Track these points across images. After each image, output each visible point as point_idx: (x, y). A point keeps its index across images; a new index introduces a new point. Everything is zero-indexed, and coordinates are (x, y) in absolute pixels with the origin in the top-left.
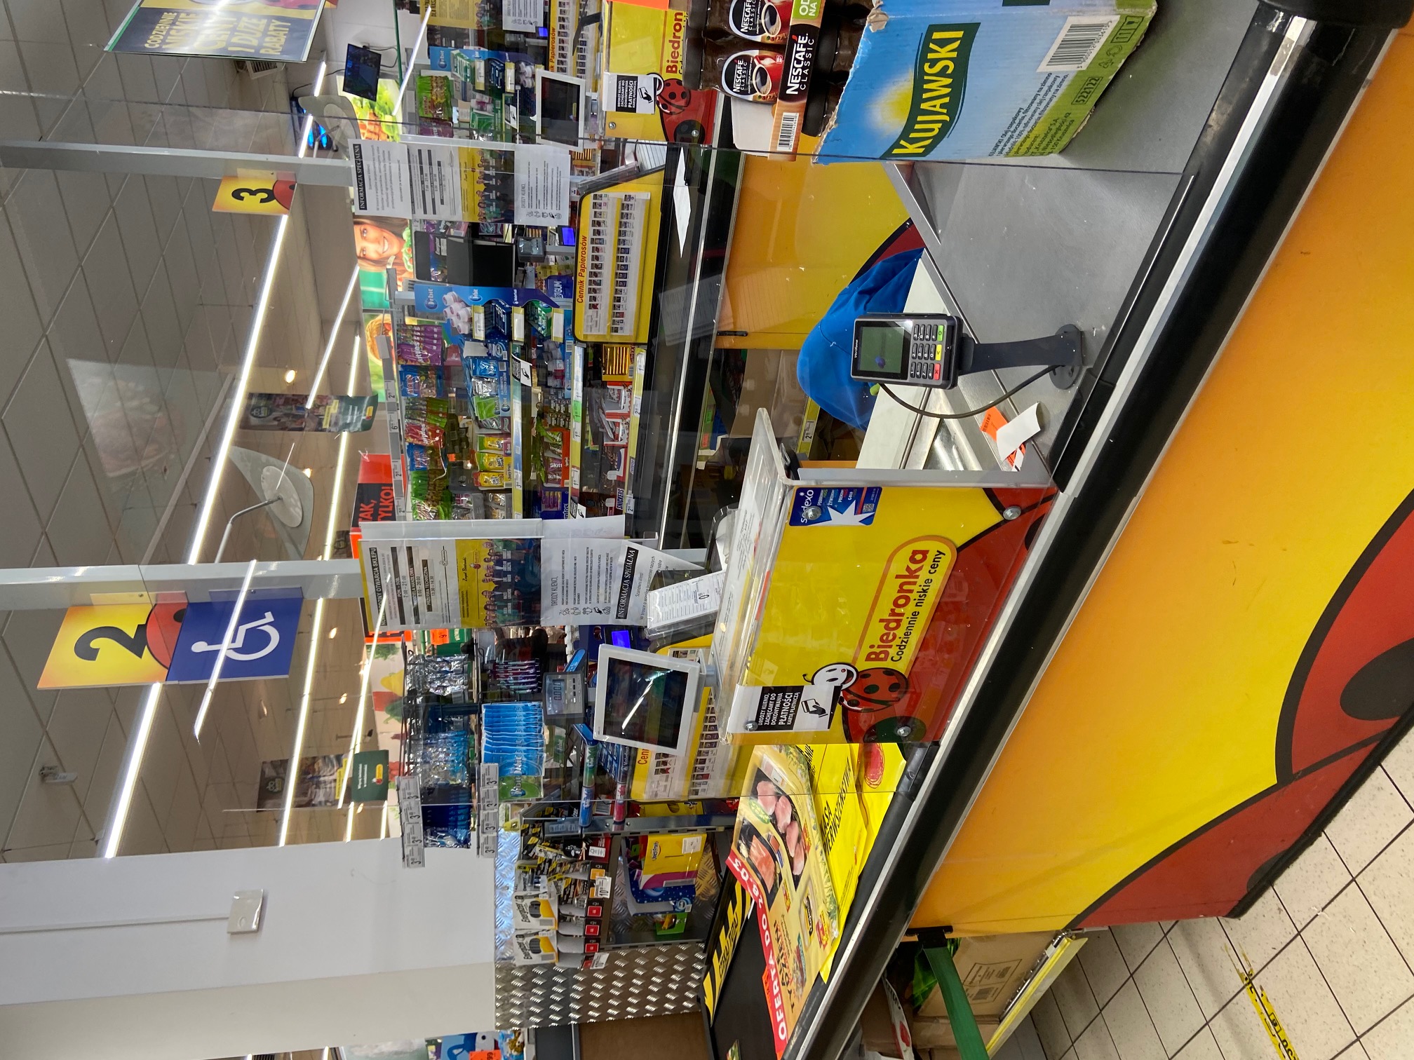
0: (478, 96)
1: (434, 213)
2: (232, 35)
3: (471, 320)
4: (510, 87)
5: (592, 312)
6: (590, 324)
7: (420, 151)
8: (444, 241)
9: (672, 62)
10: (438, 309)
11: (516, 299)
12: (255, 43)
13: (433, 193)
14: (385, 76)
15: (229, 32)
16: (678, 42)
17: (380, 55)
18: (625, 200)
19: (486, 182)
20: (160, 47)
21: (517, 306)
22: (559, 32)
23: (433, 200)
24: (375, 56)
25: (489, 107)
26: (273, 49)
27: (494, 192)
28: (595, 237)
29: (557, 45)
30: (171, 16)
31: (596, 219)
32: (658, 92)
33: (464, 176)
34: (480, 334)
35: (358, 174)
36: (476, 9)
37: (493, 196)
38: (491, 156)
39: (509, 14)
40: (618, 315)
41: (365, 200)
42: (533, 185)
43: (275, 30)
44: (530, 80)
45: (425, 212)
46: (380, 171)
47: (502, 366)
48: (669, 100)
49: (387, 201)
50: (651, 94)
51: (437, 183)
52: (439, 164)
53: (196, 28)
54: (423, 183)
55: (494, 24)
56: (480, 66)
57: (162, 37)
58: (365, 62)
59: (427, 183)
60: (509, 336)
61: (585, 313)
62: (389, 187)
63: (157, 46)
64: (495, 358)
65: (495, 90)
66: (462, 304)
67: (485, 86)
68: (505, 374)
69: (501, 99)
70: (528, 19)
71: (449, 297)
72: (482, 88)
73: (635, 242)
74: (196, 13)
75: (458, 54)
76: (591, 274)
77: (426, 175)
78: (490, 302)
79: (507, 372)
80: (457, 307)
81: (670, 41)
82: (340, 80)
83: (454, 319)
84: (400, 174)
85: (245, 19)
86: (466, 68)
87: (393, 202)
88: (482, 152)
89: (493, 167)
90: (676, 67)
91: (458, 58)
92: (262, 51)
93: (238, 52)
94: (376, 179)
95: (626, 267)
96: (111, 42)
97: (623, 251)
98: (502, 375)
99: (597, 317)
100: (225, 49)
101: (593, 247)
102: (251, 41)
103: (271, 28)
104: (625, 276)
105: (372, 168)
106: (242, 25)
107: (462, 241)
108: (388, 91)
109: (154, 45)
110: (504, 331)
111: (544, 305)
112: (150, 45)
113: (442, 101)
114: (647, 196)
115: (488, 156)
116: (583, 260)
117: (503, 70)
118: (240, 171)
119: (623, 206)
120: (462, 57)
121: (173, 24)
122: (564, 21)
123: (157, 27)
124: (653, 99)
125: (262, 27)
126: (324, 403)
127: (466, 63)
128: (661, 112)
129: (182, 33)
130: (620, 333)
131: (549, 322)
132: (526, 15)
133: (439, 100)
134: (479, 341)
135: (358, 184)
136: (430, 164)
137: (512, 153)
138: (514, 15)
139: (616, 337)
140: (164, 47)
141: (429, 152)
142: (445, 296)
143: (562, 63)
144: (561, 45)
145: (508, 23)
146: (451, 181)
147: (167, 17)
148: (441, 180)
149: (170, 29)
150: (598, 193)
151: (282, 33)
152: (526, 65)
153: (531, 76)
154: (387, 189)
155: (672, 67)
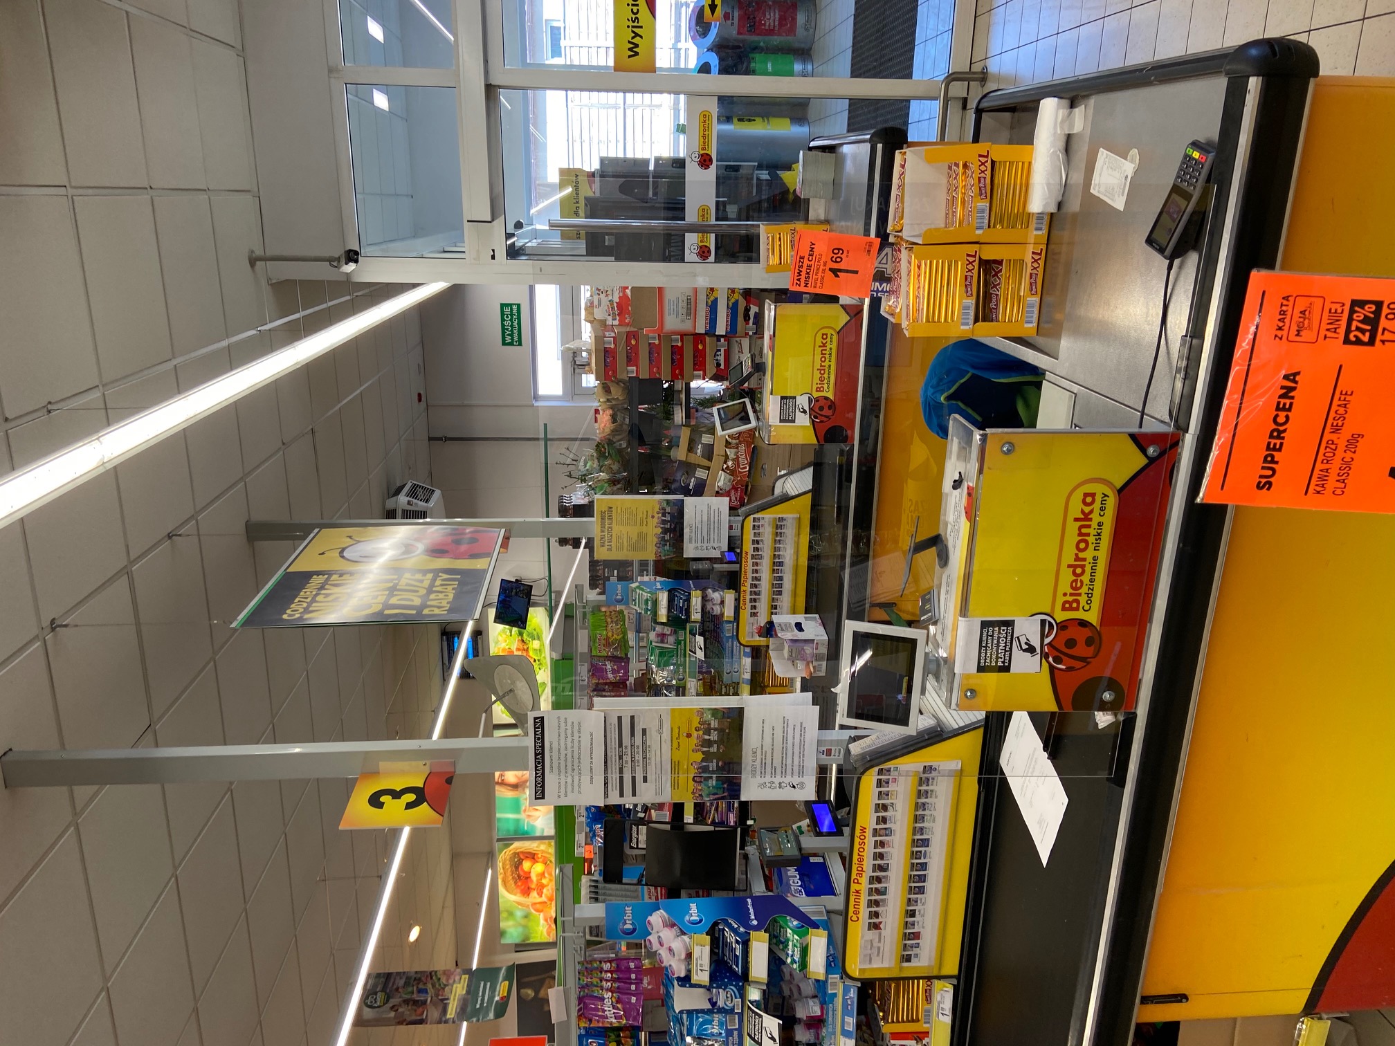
0: (659, 628)
1: (634, 794)
2: (391, 595)
3: (689, 956)
4: (696, 616)
5: (873, 934)
6: (869, 952)
7: (620, 718)
8: (643, 829)
9: (1071, 595)
10: (639, 936)
11: (753, 917)
12: (417, 601)
13: (633, 770)
14: (536, 605)
15: (387, 592)
16: (1083, 567)
17: (531, 586)
18: (924, 773)
19: (705, 749)
20: (301, 618)
21: (757, 928)
22: (753, 555)
23: (634, 779)
24: (526, 587)
25: (671, 639)
26: (439, 607)
27: (715, 761)
28: (878, 827)
29: (750, 568)
30: (322, 578)
31: (881, 802)
32: (1047, 641)
33: (675, 745)
34: (703, 977)
35: (536, 755)
36: (655, 540)
37: (713, 765)
38: (713, 715)
39: (691, 542)
40: (911, 936)
41: (543, 787)
42: (767, 747)
43: (442, 585)
44: (718, 607)
45: (622, 795)
46: (566, 748)
47: (733, 1021)
48: (1066, 650)
49: (573, 786)
50: (1036, 643)
51: (639, 757)
52: (644, 731)
53: (349, 591)
54: (621, 758)
55: (675, 553)
56: (663, 598)
57: (305, 605)
58: (516, 594)
59: (627, 758)
60: (745, 977)
61: (862, 937)
62: (576, 767)
63: (297, 616)
64: (722, 1011)
65: (678, 620)
66: (675, 931)
67: (668, 617)
68: (736, 1033)
69: (685, 629)
70: (712, 544)
71: (656, 919)
72: (664, 620)
73: (938, 831)
74: (351, 574)
75: (638, 587)
76: (872, 880)
77: (626, 747)
78: (716, 924)
79: (740, 1030)
80: (668, 935)
81: (1069, 566)
82: (492, 613)
83: (663, 953)
84: (591, 749)
85: (407, 575)
86: (647, 601)
87: (579, 785)
88: (701, 712)
89: (715, 729)
90: (1078, 602)
91: (638, 591)
92: (426, 612)
93: (396, 615)
94: (559, 759)
95: (924, 866)
96: (241, 616)
97: (920, 843)
98: (732, 1035)
99: (880, 941)
100: (380, 613)
101: (876, 841)
102: (413, 601)
103: (438, 582)
104: (922, 878)
105: (555, 746)
106: (403, 582)
107: (668, 827)
108: (537, 617)
109: (294, 615)
110: (739, 970)
111: (795, 923)
112: (290, 615)
113: (619, 637)
114: (956, 765)
115: (708, 716)
116: (860, 860)
117: (688, 600)
118: (383, 765)
119: (921, 782)
120: (643, 590)
121: (322, 588)
122: (758, 544)
123: (302, 593)
124: (1038, 650)
125: (426, 584)
126: (451, 981)
127: (646, 595)
128: (1052, 668)
129: (330, 598)
130: (914, 963)
131: (805, 951)
132: (709, 541)
133: (615, 636)
134: (700, 986)
135: (536, 767)
136: (633, 734)
137: (740, 711)
138: (696, 541)
139: (910, 969)
140: (306, 616)
141: (632, 718)
142: (650, 918)
143: (756, 586)
144: (755, 568)
145: (690, 551)
146: (658, 753)
147: (316, 581)
148: (644, 752)
149: (317, 595)
150: (885, 766)
151: (450, 588)
152: (714, 592)
153: (719, 602)
154: (573, 770)
155: (1070, 603)
